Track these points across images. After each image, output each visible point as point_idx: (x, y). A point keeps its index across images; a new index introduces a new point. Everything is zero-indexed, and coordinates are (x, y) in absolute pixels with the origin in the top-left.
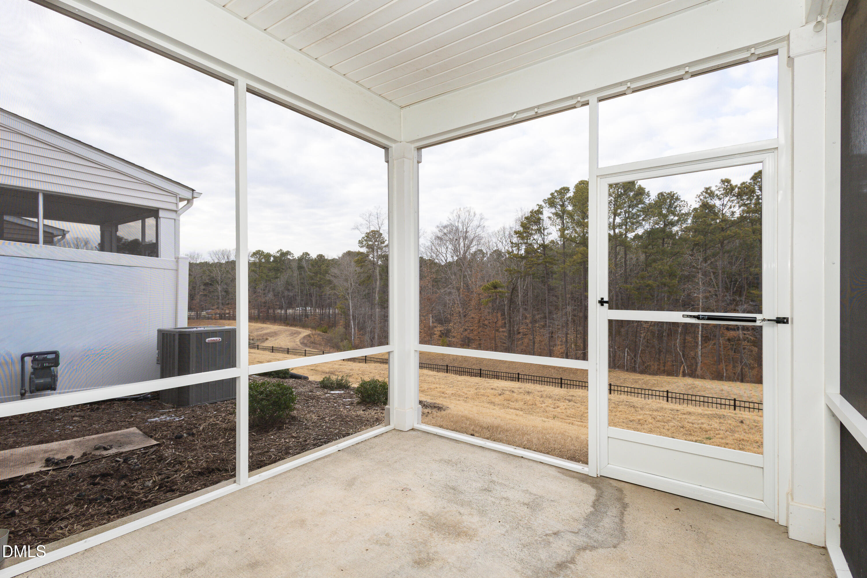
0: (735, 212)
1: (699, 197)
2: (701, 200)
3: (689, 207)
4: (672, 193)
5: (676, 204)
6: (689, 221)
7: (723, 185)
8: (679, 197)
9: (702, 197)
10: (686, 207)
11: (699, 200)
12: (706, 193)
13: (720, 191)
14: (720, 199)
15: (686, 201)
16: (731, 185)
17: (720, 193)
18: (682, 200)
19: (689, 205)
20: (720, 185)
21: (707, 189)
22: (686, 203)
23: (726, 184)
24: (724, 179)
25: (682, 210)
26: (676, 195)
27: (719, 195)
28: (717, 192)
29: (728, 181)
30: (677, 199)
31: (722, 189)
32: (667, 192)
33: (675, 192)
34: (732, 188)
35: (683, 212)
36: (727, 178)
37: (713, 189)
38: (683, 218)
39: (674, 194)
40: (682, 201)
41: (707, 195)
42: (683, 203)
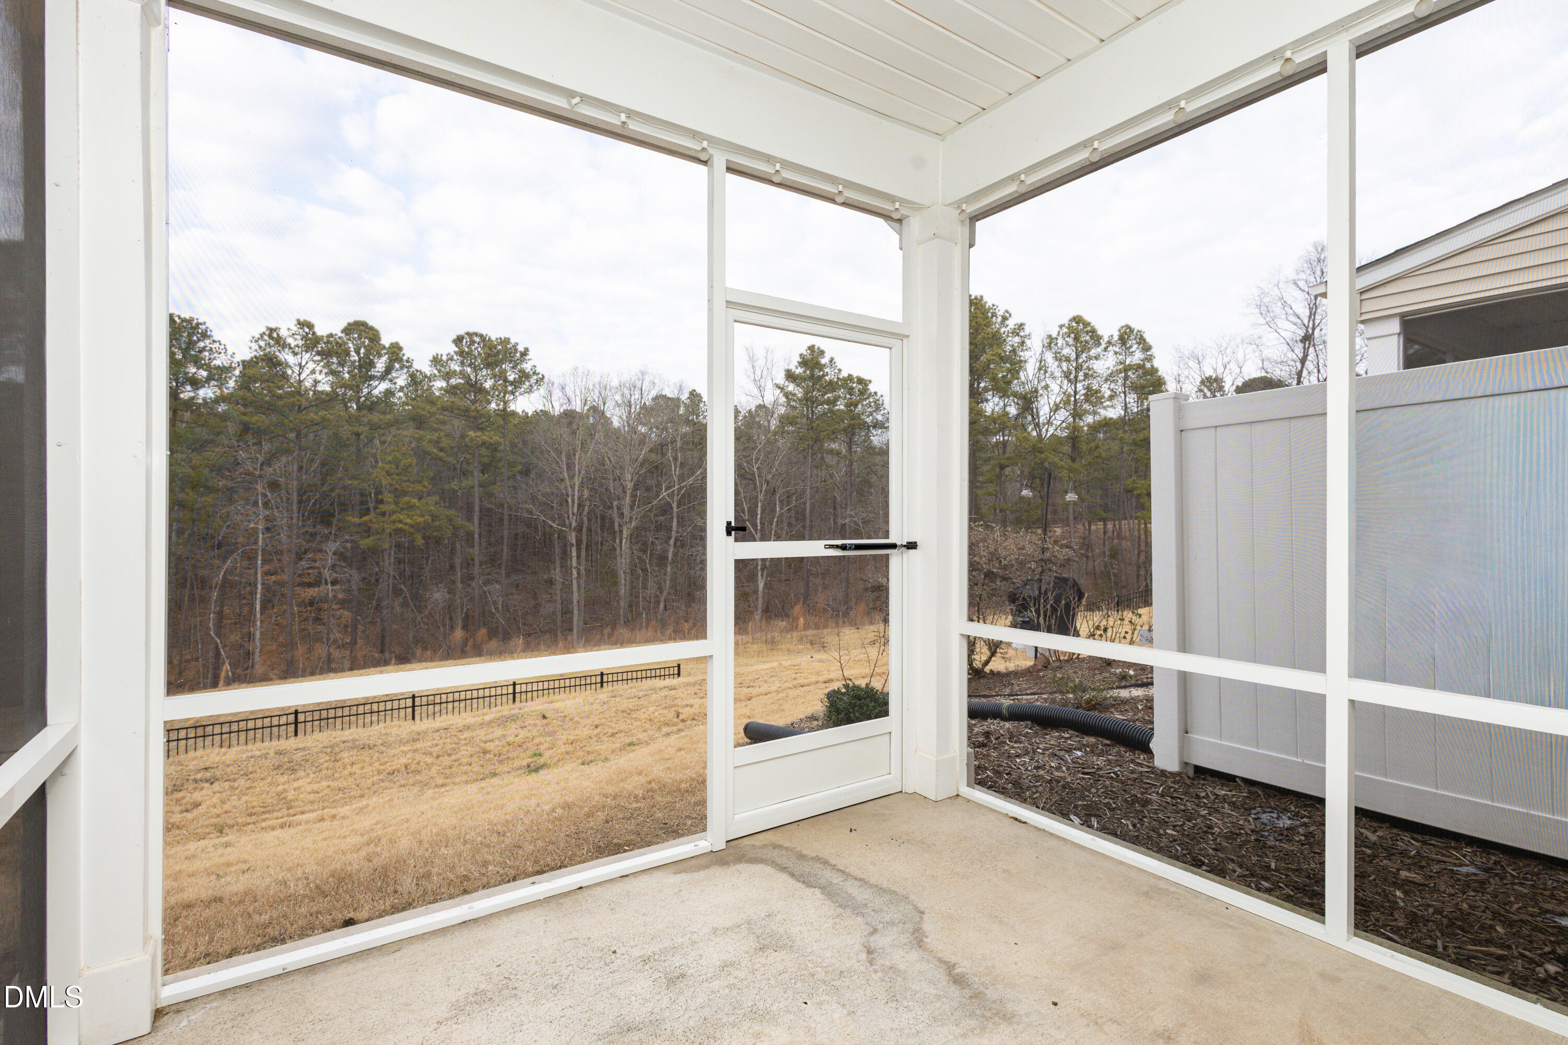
0: (319, 382)
1: (256, 341)
2: (260, 347)
3: (229, 357)
4: (195, 321)
5: (201, 344)
6: (231, 384)
7: (301, 331)
8: (209, 333)
9: (262, 343)
10: (222, 354)
11: (257, 347)
12: (270, 337)
13: (296, 339)
14: (295, 354)
15: (222, 342)
16: (314, 333)
17: (295, 343)
18: (216, 338)
19: (230, 352)
20: (295, 329)
21: (271, 330)
22: (222, 347)
23: (307, 330)
24: (302, 320)
25: (215, 359)
26: (203, 327)
27: (292, 346)
28: (290, 341)
29: (310, 326)
30: (205, 335)
31: (298, 337)
32: (182, 316)
33: (200, 321)
34: (316, 340)
35: (217, 362)
36: (308, 319)
37: (284, 333)
38: (219, 374)
39: (198, 324)
40: (214, 341)
41: (272, 342)
42: (217, 345)
